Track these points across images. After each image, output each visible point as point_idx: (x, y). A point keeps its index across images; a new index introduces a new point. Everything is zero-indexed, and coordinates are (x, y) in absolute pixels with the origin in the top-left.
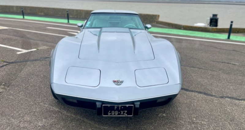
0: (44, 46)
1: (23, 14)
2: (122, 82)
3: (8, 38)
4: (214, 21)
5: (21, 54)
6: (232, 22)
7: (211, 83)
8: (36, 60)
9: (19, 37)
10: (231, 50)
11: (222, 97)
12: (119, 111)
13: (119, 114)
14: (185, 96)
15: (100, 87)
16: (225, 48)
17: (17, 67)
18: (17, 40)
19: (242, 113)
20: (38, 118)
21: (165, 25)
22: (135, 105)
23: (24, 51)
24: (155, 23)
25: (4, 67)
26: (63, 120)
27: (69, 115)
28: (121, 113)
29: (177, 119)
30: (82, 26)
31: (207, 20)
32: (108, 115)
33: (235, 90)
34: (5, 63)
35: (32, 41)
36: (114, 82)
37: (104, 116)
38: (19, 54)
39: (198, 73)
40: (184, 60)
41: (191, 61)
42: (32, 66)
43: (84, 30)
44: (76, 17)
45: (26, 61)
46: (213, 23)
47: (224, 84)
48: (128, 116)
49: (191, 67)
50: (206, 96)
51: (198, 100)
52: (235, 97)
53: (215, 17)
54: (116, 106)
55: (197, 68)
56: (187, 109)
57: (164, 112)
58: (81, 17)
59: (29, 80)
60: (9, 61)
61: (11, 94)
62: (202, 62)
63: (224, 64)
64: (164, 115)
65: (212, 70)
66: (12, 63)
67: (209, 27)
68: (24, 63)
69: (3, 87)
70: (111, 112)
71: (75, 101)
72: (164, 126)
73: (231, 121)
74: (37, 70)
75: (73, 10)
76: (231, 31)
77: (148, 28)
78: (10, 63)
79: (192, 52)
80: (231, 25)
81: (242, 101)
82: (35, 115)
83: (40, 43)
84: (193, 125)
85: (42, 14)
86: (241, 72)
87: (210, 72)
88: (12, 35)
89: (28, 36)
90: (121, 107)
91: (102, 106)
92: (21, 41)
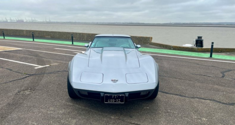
0: (55, 63)
1: (33, 37)
2: (117, 81)
3: (25, 57)
4: (199, 42)
5: (38, 69)
6: (213, 43)
7: (186, 88)
8: (50, 73)
9: (34, 56)
10: (210, 66)
11: (193, 98)
12: (115, 99)
13: (115, 102)
14: (165, 97)
15: (103, 84)
16: (205, 65)
17: (37, 78)
18: (32, 58)
19: (205, 107)
20: (59, 109)
21: (157, 46)
22: (125, 95)
23: (40, 67)
24: (149, 44)
25: (27, 78)
26: (76, 110)
27: (80, 107)
28: (116, 101)
29: (156, 110)
30: (88, 46)
31: (193, 41)
32: (108, 102)
33: (204, 93)
34: (27, 75)
35: (45, 59)
36: (112, 80)
37: (105, 103)
38: (37, 69)
39: (178, 82)
40: (169, 73)
41: (174, 74)
42: (49, 77)
43: (90, 49)
44: (79, 39)
45: (43, 74)
46: (199, 44)
47: (197, 89)
48: (121, 103)
49: (173, 78)
50: (180, 97)
51: (174, 100)
52: (203, 98)
53: (200, 39)
54: (113, 95)
55: (178, 79)
56: (165, 105)
57: (148, 106)
58: (84, 39)
59: (48, 86)
60: (30, 74)
61: (37, 95)
62: (183, 75)
63: (201, 76)
64: (148, 108)
65: (190, 80)
66: (33, 75)
67: (195, 47)
68: (42, 75)
69: (29, 91)
70: (110, 100)
71: (86, 94)
72: (147, 114)
73: (195, 112)
74: (52, 80)
75: (76, 33)
76: (212, 50)
77: (138, 48)
78: (31, 75)
79: (177, 67)
80: (212, 46)
81: (208, 101)
82: (57, 107)
83: (51, 61)
84: (167, 114)
85: (49, 37)
86: (212, 82)
87: (187, 82)
88: (28, 55)
89: (41, 55)
90: (116, 96)
91: (104, 95)
92: (35, 60)
